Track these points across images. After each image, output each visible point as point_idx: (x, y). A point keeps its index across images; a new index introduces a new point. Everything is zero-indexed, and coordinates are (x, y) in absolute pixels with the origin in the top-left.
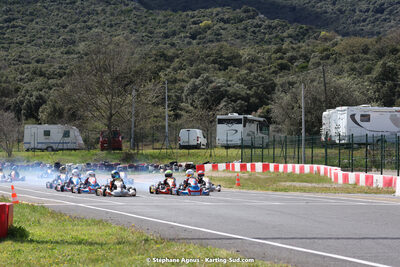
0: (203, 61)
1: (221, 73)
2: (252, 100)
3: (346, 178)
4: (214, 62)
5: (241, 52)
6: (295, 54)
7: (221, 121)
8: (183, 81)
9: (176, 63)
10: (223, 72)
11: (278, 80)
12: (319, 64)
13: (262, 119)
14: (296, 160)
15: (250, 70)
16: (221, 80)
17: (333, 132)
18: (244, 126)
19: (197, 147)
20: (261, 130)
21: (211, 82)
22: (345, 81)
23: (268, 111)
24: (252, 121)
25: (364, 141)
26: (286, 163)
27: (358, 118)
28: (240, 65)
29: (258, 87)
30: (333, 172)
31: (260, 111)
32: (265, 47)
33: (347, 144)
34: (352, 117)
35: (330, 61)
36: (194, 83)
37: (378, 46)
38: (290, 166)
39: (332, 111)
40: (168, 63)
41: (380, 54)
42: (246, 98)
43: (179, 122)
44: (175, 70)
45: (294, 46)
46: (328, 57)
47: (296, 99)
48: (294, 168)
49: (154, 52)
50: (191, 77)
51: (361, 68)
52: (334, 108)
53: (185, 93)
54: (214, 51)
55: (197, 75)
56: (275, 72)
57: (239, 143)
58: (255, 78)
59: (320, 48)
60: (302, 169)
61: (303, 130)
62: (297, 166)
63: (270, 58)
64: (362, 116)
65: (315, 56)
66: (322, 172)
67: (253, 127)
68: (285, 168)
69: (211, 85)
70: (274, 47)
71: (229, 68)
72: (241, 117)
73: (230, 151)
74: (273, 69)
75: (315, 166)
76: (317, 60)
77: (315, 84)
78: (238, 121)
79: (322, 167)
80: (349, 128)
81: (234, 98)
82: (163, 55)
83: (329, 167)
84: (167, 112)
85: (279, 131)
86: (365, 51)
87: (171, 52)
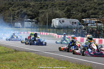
0: (21, 5)
1: (25, 9)
2: (33, 16)
3: (58, 36)
4: (24, 6)
5: (30, 3)
6: (44, 4)
7: (26, 21)
8: (15, 10)
9: (14, 6)
10: (26, 8)
11: (40, 11)
12: (51, 7)
13: (36, 21)
14: (45, 32)
15: (33, 8)
16: (25, 10)
17: (55, 25)
18: (32, 22)
19: (19, 27)
20: (36, 24)
21: (23, 11)
22: (58, 12)
23: (38, 19)
24: (34, 21)
25: (63, 27)
26: (43, 32)
27: (61, 21)
28: (30, 7)
29: (35, 13)
30: (55, 35)
31: (35, 19)
32: (37, 2)
33: (58, 28)
34: (60, 21)
35: (54, 7)
36: (18, 11)
37: (66, 3)
38: (44, 33)
39: (54, 19)
40: (11, 6)
41: (66, 5)
42: (32, 15)
43: (14, 21)
44: (13, 7)
45: (44, 2)
46: (53, 6)
47: (45, 16)
48: (45, 34)
49: (8, 3)
50: (17, 10)
51: (62, 9)
52: (55, 18)
53: (16, 14)
54: (24, 3)
55: (19, 9)
56: (39, 9)
57: (30, 27)
58: (34, 10)
59: (51, 3)
60: (47, 34)
61: (47, 24)
62: (46, 33)
63: (38, 5)
64: (62, 21)
65: (50, 5)
66: (52, 35)
67: (34, 23)
68: (42, 33)
69: (23, 12)
70: (39, 3)
71: (28, 7)
72: (31, 20)
73: (28, 29)
74: (39, 8)
75: (50, 33)
76: (50, 6)
77: (50, 12)
78: (30, 21)
79: (52, 34)
80: (59, 24)
81: (29, 15)
82: (10, 4)
83: (54, 34)
84: (11, 18)
85: (40, 24)
86: (63, 4)
87: (12, 3)
